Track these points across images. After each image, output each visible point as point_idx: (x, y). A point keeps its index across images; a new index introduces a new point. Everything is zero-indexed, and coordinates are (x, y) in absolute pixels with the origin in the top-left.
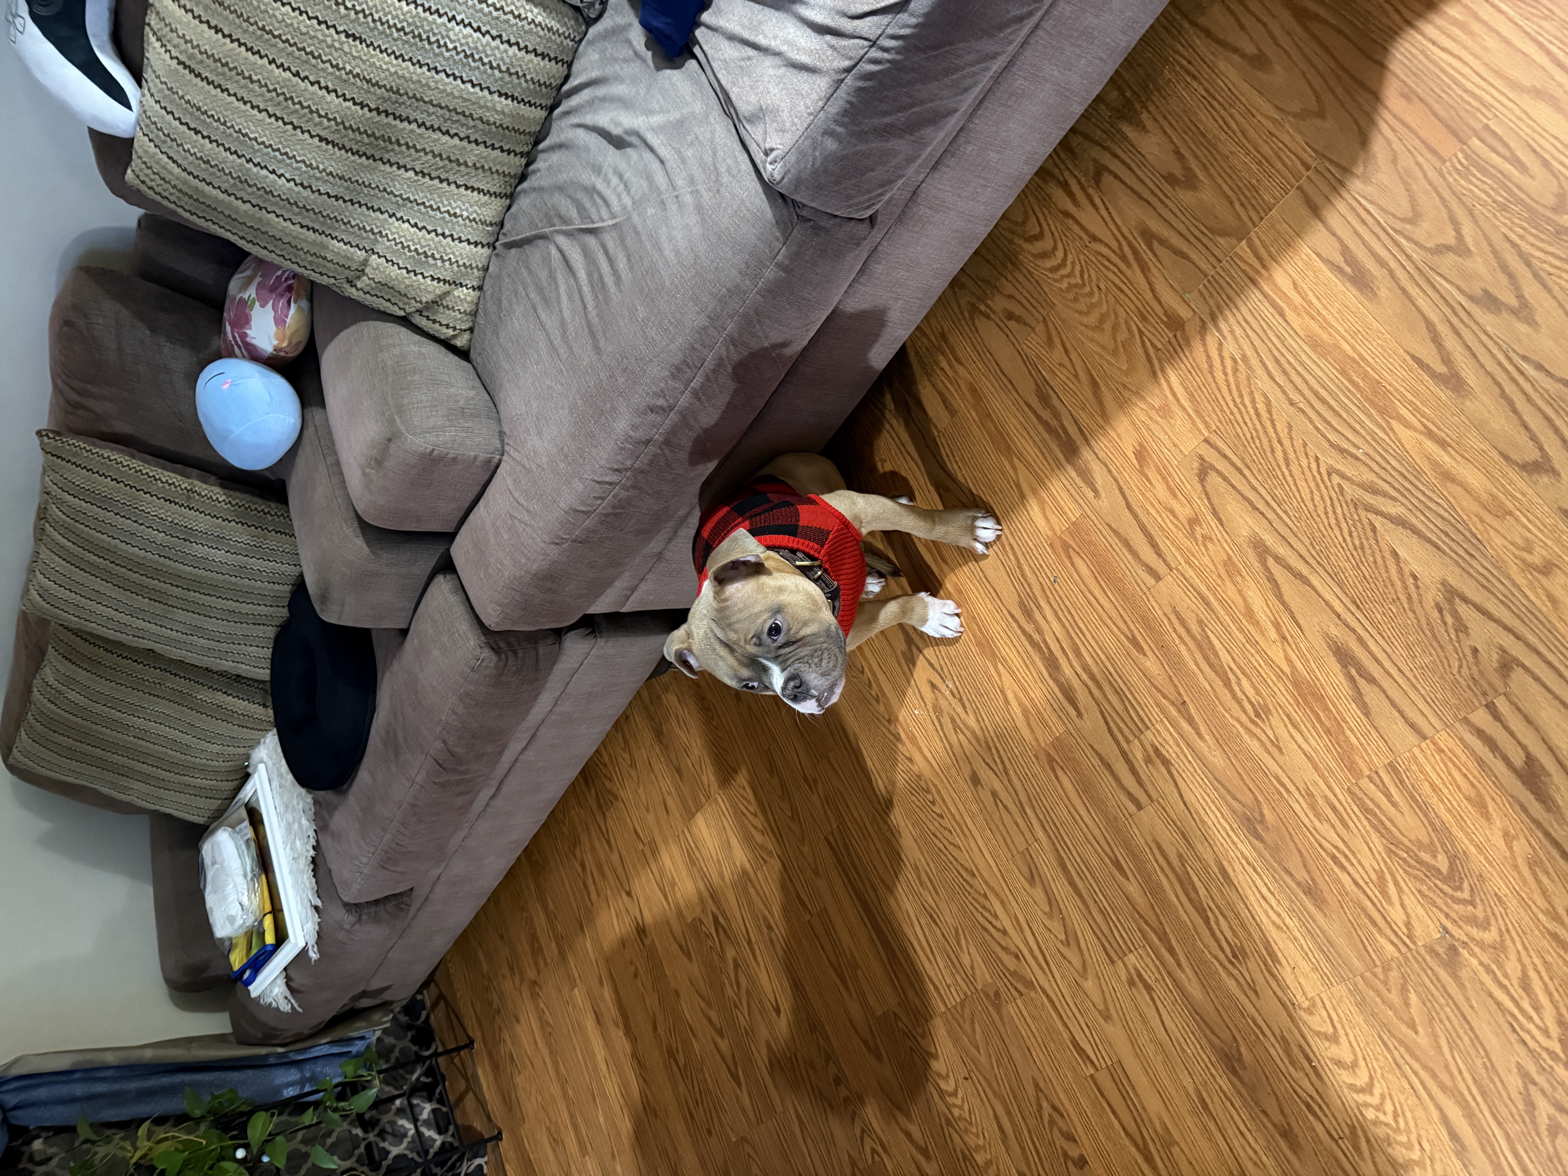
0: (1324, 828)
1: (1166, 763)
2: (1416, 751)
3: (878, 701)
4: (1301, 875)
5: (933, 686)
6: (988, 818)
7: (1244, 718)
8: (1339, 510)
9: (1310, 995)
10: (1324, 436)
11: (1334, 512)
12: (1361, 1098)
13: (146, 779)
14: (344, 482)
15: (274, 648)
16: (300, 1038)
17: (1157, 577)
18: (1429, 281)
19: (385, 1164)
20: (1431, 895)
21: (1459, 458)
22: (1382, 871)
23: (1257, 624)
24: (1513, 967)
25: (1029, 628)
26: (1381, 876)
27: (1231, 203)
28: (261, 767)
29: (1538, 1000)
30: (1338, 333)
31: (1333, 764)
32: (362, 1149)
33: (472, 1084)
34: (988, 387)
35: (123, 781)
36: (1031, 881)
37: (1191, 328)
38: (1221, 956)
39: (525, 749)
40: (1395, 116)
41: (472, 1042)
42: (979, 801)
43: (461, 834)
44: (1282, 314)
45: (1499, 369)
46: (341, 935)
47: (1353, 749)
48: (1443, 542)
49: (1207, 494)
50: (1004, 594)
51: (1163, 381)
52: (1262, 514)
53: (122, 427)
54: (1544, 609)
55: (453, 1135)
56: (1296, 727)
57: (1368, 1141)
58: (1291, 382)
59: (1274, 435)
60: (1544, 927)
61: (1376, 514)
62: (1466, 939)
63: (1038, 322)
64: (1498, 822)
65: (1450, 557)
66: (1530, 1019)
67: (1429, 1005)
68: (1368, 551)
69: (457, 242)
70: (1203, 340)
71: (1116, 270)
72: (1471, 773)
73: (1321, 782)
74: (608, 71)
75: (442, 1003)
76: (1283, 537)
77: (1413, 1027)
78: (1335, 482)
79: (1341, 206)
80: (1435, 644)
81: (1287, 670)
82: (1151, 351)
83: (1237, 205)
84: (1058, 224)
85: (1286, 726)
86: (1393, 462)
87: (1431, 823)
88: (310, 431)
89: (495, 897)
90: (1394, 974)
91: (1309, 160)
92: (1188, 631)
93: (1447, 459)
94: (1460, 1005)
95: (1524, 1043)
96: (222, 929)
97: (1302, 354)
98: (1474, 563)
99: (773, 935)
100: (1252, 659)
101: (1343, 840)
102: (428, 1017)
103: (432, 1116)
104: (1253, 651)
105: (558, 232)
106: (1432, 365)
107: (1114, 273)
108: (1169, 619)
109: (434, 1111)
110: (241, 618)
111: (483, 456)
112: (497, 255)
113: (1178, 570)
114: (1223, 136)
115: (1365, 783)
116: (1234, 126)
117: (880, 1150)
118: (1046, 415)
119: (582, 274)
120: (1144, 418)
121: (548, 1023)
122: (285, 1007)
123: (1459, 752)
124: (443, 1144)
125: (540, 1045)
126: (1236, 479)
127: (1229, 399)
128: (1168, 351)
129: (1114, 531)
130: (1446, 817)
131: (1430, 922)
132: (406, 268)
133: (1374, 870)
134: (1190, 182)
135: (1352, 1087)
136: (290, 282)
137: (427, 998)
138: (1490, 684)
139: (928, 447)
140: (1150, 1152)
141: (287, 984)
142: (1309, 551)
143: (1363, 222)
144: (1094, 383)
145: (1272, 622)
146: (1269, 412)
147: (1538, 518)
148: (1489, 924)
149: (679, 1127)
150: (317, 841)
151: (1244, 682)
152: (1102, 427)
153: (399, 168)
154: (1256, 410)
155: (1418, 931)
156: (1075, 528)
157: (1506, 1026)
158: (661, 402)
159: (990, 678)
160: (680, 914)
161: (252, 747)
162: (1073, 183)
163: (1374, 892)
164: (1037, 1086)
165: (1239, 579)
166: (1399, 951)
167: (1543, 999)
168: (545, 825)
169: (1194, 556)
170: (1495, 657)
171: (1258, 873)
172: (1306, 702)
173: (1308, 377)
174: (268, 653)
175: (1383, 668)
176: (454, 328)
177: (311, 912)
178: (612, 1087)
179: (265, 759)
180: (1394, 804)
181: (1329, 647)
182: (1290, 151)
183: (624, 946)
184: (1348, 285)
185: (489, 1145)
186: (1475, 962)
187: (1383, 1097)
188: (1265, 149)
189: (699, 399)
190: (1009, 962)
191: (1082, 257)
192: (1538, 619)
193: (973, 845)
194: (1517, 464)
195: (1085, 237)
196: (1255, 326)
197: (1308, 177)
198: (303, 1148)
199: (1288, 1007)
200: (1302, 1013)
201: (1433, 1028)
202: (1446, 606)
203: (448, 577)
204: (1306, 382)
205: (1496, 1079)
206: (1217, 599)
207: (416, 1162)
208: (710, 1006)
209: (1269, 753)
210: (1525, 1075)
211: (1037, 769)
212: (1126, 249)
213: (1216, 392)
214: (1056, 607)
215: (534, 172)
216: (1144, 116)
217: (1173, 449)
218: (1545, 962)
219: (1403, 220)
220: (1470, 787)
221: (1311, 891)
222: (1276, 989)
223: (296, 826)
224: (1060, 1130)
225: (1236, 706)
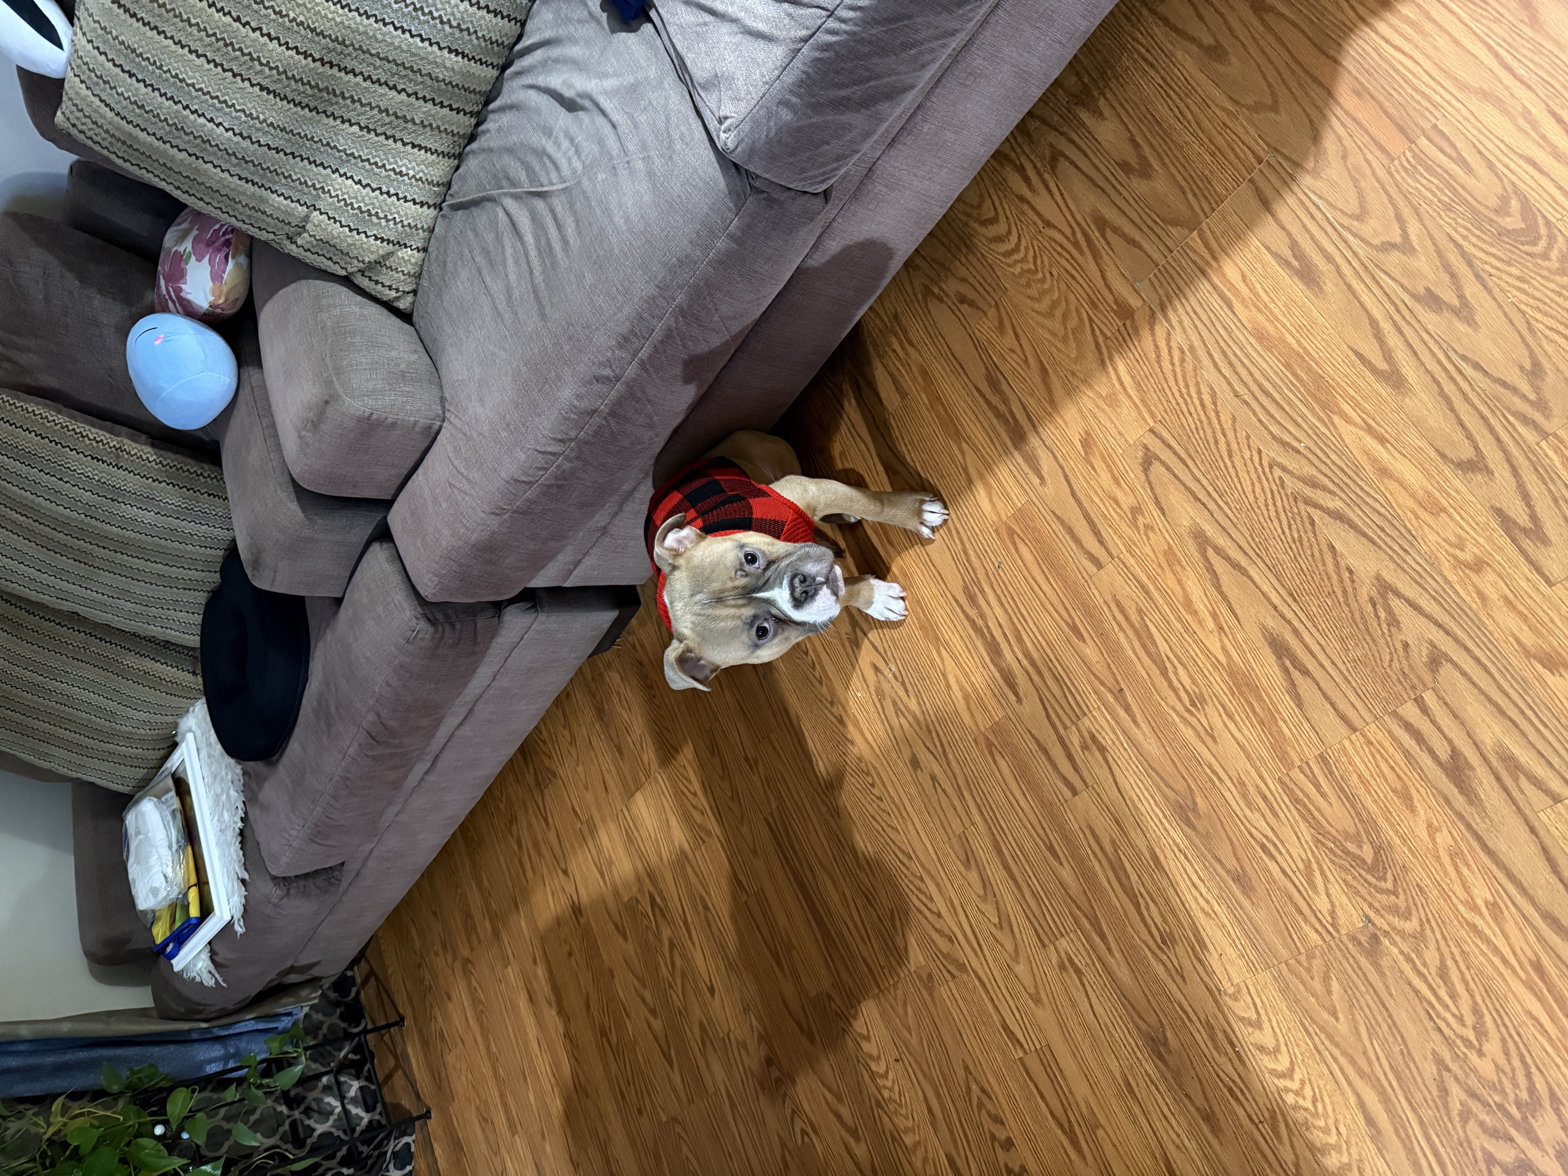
0: (1255, 817)
1: (1102, 750)
2: (1346, 743)
3: (821, 683)
4: (1231, 863)
5: (876, 669)
6: (926, 801)
7: (1179, 707)
8: (1279, 503)
9: (1236, 981)
10: (1266, 428)
11: (1275, 505)
12: (1282, 1083)
13: (69, 746)
14: (279, 445)
15: (204, 614)
16: (225, 1013)
17: (1099, 565)
18: (1374, 278)
19: (309, 1141)
20: (1355, 884)
21: (1396, 454)
22: (1310, 861)
23: (1195, 613)
24: (1431, 956)
25: (973, 613)
26: (1308, 866)
27: (1184, 193)
28: (190, 736)
29: (1455, 989)
30: (1284, 326)
31: (1265, 754)
32: (286, 1126)
33: (401, 1062)
34: (939, 370)
35: (43, 748)
36: (967, 864)
37: (1141, 317)
38: (1151, 942)
39: (461, 724)
40: (1346, 112)
41: (402, 1019)
42: (917, 783)
43: (395, 809)
44: (1230, 306)
45: (1439, 368)
46: (269, 910)
47: (1285, 740)
48: (1379, 537)
49: (1150, 483)
50: (949, 578)
51: (1110, 369)
52: (1204, 504)
53: (48, 381)
54: (1474, 606)
55: (380, 1114)
56: (1230, 716)
57: (1287, 1125)
58: (1237, 374)
59: (1218, 427)
60: (1462, 916)
61: (1315, 507)
62: (1387, 928)
63: (990, 306)
64: (1422, 813)
65: (1385, 552)
66: (1447, 1007)
67: (1350, 992)
68: (1306, 544)
69: (402, 201)
70: (1152, 329)
71: (1068, 257)
72: (1399, 766)
73: (1253, 772)
74: (562, 32)
75: (373, 979)
76: (1223, 528)
77: (1334, 1014)
78: (1276, 475)
79: (1291, 200)
80: (1368, 638)
81: (1223, 660)
82: (1101, 339)
83: (1190, 196)
84: (1013, 208)
85: (1220, 715)
86: (1333, 457)
87: (1358, 814)
88: (245, 392)
89: (428, 873)
90: (1317, 962)
91: (1262, 154)
92: (1127, 618)
93: (1385, 455)
94: (1380, 993)
95: (1440, 1030)
96: (144, 901)
97: (1249, 347)
98: (1408, 559)
99: (709, 915)
100: (1190, 649)
101: (1272, 829)
102: (358, 993)
103: (359, 1094)
104: (1190, 641)
105: (505, 194)
106: (1373, 361)
107: (1067, 260)
108: (1109, 607)
109: (361, 1088)
110: (170, 582)
111: (423, 422)
112: (443, 216)
113: (1119, 558)
114: (1178, 126)
115: (1296, 774)
116: (1189, 116)
117: (810, 1131)
118: (995, 400)
119: (529, 239)
120: (1091, 406)
121: (480, 1001)
122: (209, 982)
123: (1387, 744)
124: (370, 1122)
125: (472, 1022)
126: (1179, 469)
127: (1175, 389)
128: (1117, 339)
129: (1058, 518)
130: (1373, 808)
131: (1353, 911)
132: (349, 226)
133: (1302, 859)
134: (1145, 171)
135: (1273, 1072)
136: (227, 237)
137: (358, 974)
138: (1419, 678)
139: (878, 429)
140: (1075, 1135)
141: (212, 959)
142: (1248, 543)
143: (1313, 217)
144: (1044, 370)
145: (1210, 612)
146: (1215, 403)
147: (1471, 516)
148: (1410, 914)
149: (610, 1107)
150: (246, 813)
151: (1181, 671)
152: (1050, 415)
153: (343, 122)
154: (1201, 401)
155: (1342, 920)
156: (1020, 515)
157: (1423, 1014)
158: (607, 372)
159: (932, 661)
160: (616, 893)
161: (180, 716)
162: (1028, 167)
163: (1300, 880)
164: (966, 1068)
165: (1179, 568)
166: (1323, 939)
167: (1460, 987)
168: (483, 802)
169: (1135, 545)
170: (1425, 652)
171: (1188, 860)
172: (1241, 693)
173: (1253, 369)
174: (198, 619)
175: (1317, 660)
176: (397, 290)
177: (237, 885)
178: (543, 1065)
179: (194, 729)
180: (1323, 795)
181: (1265, 637)
182: (1243, 143)
183: (559, 925)
184: (1296, 279)
185: (417, 1124)
186: (1395, 951)
187: (1303, 1082)
188: (1219, 140)
189: (647, 371)
190: (943, 944)
191: (1035, 243)
192: (1467, 615)
193: (911, 827)
194: (1452, 462)
195: (1039, 223)
196: (1204, 317)
197: (1261, 171)
198: (225, 1125)
199: (1214, 993)
200: (1227, 999)
201: (1353, 1015)
202: (1379, 600)
203: (385, 545)
204: (1252, 375)
205: (1412, 1065)
206: (1157, 588)
207: (342, 1140)
208: (644, 986)
209: (1204, 743)
210: (1440, 1062)
211: (976, 753)
212: (1079, 235)
213: (1163, 382)
214: (999, 592)
215: (484, 132)
216: (1102, 102)
217: (1118, 437)
218: (1463, 951)
219: (1351, 216)
220: (1396, 779)
221: (1240, 879)
222: (1203, 974)
223: (224, 797)
224: (989, 1113)
225: (1172, 694)
